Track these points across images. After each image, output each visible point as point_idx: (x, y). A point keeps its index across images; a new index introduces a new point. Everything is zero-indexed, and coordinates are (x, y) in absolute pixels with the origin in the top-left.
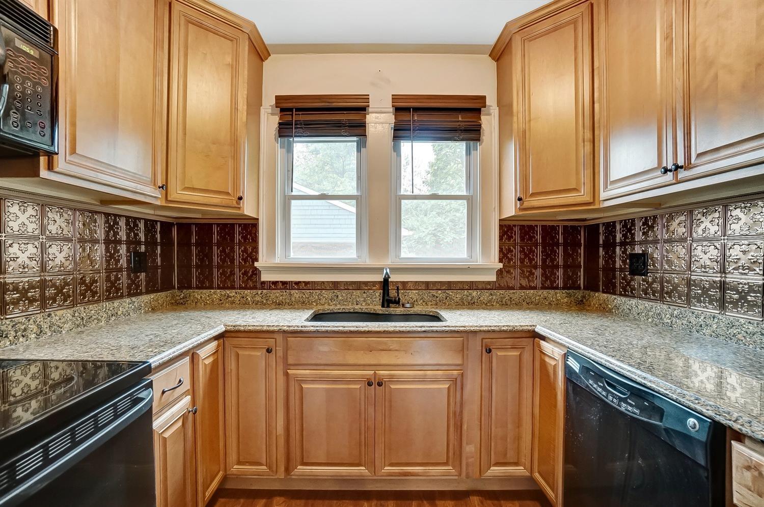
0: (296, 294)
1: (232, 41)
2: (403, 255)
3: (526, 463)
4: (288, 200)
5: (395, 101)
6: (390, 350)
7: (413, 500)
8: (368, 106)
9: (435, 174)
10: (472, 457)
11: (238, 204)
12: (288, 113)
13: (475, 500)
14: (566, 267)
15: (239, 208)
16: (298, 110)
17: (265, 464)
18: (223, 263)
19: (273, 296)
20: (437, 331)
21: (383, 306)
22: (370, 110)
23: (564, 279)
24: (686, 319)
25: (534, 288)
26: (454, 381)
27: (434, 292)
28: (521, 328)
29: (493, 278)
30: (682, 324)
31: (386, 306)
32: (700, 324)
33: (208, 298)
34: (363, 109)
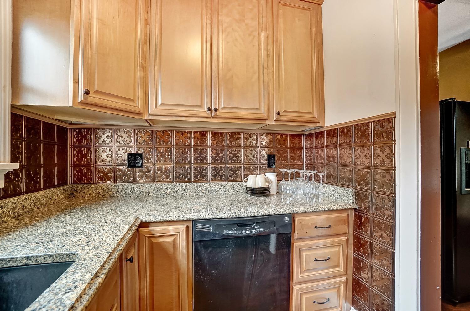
24: (176, 189)
25: (39, 189)
30: (173, 192)
32: (184, 189)
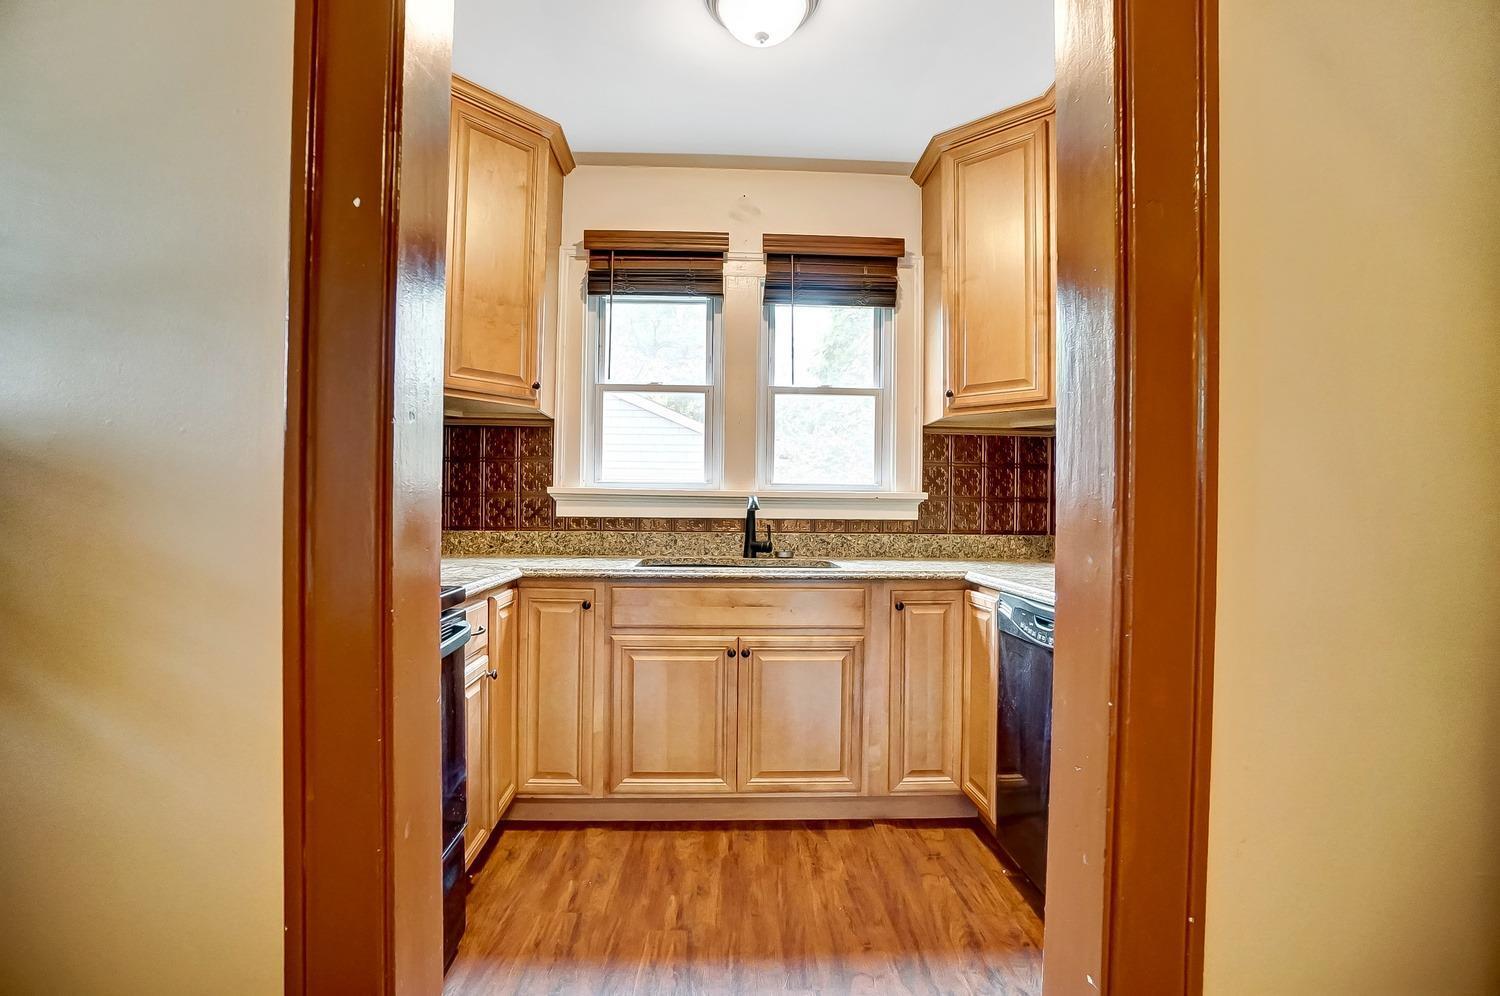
0: (611, 537)
1: (527, 151)
2: (776, 480)
3: (955, 771)
4: (599, 391)
5: (768, 243)
6: (761, 606)
7: (791, 829)
8: (727, 250)
9: (829, 356)
10: (878, 764)
11: (533, 394)
12: (603, 257)
13: (882, 828)
14: (1024, 500)
15: (533, 401)
16: (619, 253)
17: (575, 776)
18: (496, 488)
19: (574, 540)
20: (827, 578)
21: (746, 555)
22: (729, 255)
23: (1021, 518)
25: (977, 532)
26: (850, 650)
27: (823, 536)
28: (946, 575)
29: (914, 515)
31: (750, 555)
33: (471, 544)
34: (720, 254)
